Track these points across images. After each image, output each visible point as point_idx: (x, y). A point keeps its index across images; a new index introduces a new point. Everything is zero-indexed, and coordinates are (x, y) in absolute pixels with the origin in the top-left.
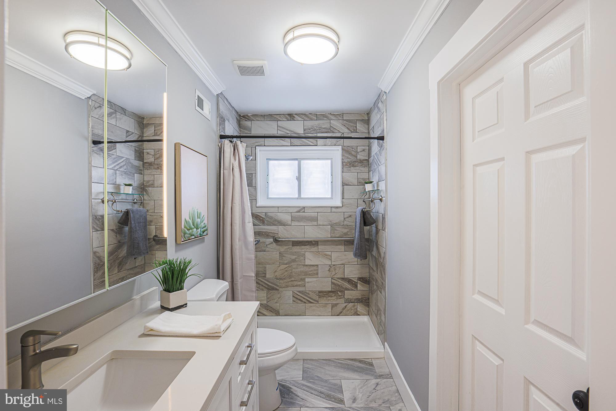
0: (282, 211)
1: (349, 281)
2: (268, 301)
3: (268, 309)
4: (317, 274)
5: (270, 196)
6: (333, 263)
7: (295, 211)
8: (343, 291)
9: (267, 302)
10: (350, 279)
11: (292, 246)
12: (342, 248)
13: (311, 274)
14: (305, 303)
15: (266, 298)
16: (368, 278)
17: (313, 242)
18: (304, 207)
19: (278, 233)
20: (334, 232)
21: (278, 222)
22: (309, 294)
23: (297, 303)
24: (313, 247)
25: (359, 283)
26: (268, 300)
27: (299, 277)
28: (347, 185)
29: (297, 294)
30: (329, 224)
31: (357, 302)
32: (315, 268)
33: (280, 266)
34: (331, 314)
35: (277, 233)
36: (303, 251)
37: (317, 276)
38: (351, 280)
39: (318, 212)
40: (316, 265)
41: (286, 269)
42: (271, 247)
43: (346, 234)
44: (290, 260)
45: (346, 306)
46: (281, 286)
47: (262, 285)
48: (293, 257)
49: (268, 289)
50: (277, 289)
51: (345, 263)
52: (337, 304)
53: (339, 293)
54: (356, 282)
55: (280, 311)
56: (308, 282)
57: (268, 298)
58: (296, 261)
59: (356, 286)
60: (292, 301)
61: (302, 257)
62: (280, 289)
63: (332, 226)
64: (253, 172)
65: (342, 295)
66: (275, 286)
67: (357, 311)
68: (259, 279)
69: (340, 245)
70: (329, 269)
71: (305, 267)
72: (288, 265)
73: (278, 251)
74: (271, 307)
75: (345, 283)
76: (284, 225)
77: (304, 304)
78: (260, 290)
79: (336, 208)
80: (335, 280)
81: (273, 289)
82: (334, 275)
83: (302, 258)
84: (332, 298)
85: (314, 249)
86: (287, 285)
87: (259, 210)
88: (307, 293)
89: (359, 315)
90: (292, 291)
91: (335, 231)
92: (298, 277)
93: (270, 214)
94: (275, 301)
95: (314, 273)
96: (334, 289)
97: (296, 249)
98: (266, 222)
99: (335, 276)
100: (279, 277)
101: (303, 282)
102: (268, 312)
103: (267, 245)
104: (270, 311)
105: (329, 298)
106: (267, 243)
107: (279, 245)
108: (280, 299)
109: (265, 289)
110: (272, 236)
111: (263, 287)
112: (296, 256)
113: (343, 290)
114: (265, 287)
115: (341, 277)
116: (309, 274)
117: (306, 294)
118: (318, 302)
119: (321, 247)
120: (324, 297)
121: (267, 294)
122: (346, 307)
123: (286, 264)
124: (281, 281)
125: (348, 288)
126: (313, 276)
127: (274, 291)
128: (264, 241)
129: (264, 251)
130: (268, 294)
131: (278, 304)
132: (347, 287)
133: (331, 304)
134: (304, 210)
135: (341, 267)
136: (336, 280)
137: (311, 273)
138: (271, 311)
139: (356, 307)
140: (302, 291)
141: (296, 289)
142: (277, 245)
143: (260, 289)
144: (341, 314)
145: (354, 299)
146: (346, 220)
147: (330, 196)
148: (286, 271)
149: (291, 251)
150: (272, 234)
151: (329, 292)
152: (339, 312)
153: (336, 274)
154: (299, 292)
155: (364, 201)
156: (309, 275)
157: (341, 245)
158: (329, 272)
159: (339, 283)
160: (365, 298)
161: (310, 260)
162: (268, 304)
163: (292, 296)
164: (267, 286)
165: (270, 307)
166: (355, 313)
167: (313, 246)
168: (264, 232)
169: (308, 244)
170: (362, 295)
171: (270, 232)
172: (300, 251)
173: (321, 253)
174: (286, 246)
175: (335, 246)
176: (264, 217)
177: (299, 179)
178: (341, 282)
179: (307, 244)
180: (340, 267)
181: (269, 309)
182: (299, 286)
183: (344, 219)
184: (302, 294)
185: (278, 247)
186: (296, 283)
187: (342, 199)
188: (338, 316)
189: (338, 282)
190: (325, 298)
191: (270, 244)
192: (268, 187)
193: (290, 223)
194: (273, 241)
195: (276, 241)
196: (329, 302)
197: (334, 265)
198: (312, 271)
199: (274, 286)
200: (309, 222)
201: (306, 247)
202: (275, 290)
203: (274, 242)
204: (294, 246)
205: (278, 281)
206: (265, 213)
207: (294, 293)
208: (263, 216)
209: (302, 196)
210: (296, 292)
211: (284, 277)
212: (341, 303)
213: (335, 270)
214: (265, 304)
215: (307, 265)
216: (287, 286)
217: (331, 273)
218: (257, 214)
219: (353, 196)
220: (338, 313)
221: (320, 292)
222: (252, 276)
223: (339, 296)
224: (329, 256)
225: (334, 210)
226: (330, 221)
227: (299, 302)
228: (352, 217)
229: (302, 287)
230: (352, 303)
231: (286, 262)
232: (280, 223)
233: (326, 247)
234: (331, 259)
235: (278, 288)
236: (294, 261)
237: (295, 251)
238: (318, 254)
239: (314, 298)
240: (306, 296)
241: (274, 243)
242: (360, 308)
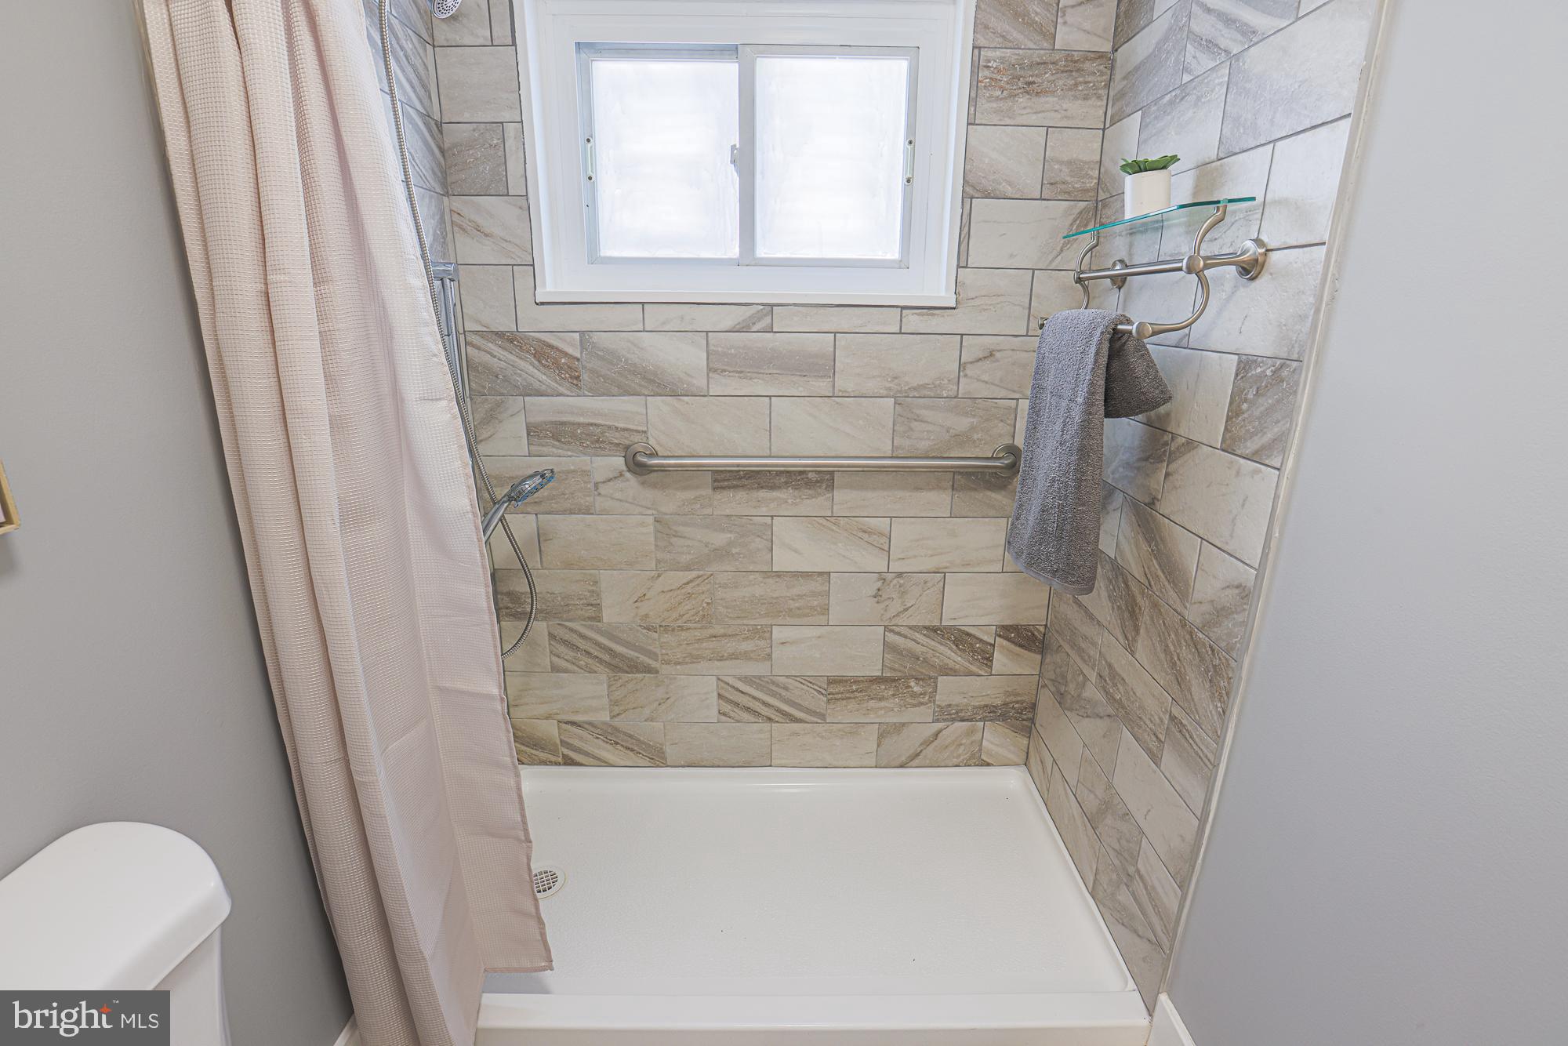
0: (664, 323)
1: (961, 639)
2: (615, 713)
3: (617, 743)
4: (825, 610)
5: (606, 251)
6: (896, 567)
7: (728, 324)
8: (930, 678)
9: (612, 717)
10: (963, 632)
11: (715, 489)
12: (940, 500)
13: (799, 609)
14: (770, 719)
15: (606, 700)
16: (1042, 629)
17: (810, 475)
18: (772, 305)
19: (645, 429)
20: (911, 429)
21: (644, 378)
22: (786, 689)
23: (738, 721)
24: (811, 497)
25: (1002, 646)
26: (617, 710)
27: (745, 622)
28: (987, 195)
29: (737, 689)
30: (890, 389)
31: (983, 720)
32: (815, 585)
33: (659, 576)
34: (874, 760)
35: (645, 432)
36: (764, 510)
37: (822, 619)
38: (968, 634)
39: (835, 333)
40: (821, 574)
41: (689, 589)
42: (618, 495)
43: (962, 439)
44: (706, 551)
45: (940, 731)
46: (666, 658)
47: (588, 653)
48: (720, 539)
49: (615, 668)
50: (649, 670)
51: (946, 568)
52: (903, 724)
53: (912, 684)
54: (991, 645)
55: (669, 750)
56: (783, 643)
57: (616, 703)
58: (733, 555)
59: (987, 659)
60: (715, 712)
61: (758, 540)
62: (665, 670)
63: (900, 400)
64: (506, 116)
65: (924, 694)
66: (642, 658)
67: (980, 750)
68: (572, 630)
69: (933, 489)
70: (879, 590)
71: (770, 581)
72: (694, 574)
73: (650, 512)
74: (631, 736)
75: (942, 648)
76: (674, 394)
77: (767, 726)
78: (580, 670)
79: (923, 315)
80: (899, 634)
81: (634, 667)
82: (898, 615)
83: (759, 543)
84: (883, 704)
85: (814, 504)
86: (695, 652)
87: (551, 319)
88: (778, 686)
89: (988, 765)
90: (714, 678)
91: (914, 424)
92: (739, 622)
93: (604, 340)
94: (647, 712)
95: (812, 608)
96: (894, 670)
97: (733, 503)
98: (585, 377)
99: (903, 620)
100: (658, 621)
101: (762, 643)
102: (617, 751)
103: (596, 485)
104: (627, 748)
105: (872, 704)
106: (598, 477)
107: (654, 486)
108: (663, 707)
109: (600, 668)
110: (618, 445)
111: (590, 661)
112: (732, 536)
113: (928, 674)
114: (601, 661)
115: (927, 624)
116: (791, 610)
117: (774, 688)
118: (823, 716)
119: (844, 499)
120: (850, 698)
121: (609, 686)
122: (936, 735)
123: (688, 568)
124: (667, 638)
125: (951, 664)
126: (805, 620)
127: (640, 676)
128: (584, 468)
129: (588, 511)
130: (614, 688)
131: (658, 725)
132: (947, 661)
133: (877, 726)
134: (768, 320)
135: (929, 584)
136: (906, 637)
137: (797, 605)
138: (632, 750)
139: (978, 736)
140: (760, 678)
141: (731, 670)
142: (643, 483)
143: (578, 667)
144: (916, 762)
145: (975, 707)
146: (971, 371)
147: (894, 254)
148: (689, 596)
149: (708, 511)
150: (617, 435)
151: (871, 681)
152: (908, 755)
153: (906, 610)
154: (746, 679)
155: (1079, 280)
156: (790, 613)
157: (938, 487)
158: (878, 602)
159: (918, 649)
160: (1017, 702)
161: (796, 551)
162: (617, 722)
163: (715, 694)
164: (606, 657)
165: (625, 734)
166: (973, 756)
167: (810, 492)
168: (579, 424)
169: (786, 483)
170: (1007, 694)
171: (609, 427)
172: (754, 512)
173: (842, 521)
174: (685, 488)
175: (908, 494)
176: (579, 356)
177: (744, 159)
178: (924, 645)
179: (783, 480)
180: (925, 583)
181: (622, 741)
182: (746, 656)
183: (962, 366)
184: (759, 687)
185: (649, 495)
186: (730, 646)
187: (959, 267)
188: (901, 766)
189: (910, 644)
190: (852, 705)
191: (609, 480)
192: (592, 205)
193: (700, 382)
194: (625, 468)
195: (637, 467)
196: (872, 718)
197: (900, 574)
198: (800, 596)
199: (636, 654)
200: (795, 379)
201: (775, 494)
202: (642, 672)
203: (629, 470)
204: (723, 488)
205: (656, 635)
206: (582, 333)
207: (723, 685)
208: (570, 351)
209: (761, 252)
210: (730, 680)
211: (680, 623)
212: (920, 722)
213: (903, 594)
214: (605, 723)
215: (779, 574)
216: (695, 659)
217: (883, 606)
218: (540, 341)
219: (1011, 256)
220: (903, 759)
221: (832, 681)
222: (489, 697)
223: (914, 695)
224: (882, 534)
225: (913, 322)
226: (896, 378)
227: (746, 716)
228: (997, 361)
229: (756, 660)
230: (962, 720)
231: (685, 559)
232: (654, 381)
233: (869, 494)
234: (887, 549)
235: (654, 664)
236: (721, 554)
237: (728, 512)
238: (828, 524)
239: (806, 704)
240: (774, 695)
241: (628, 475)
242: (995, 738)
